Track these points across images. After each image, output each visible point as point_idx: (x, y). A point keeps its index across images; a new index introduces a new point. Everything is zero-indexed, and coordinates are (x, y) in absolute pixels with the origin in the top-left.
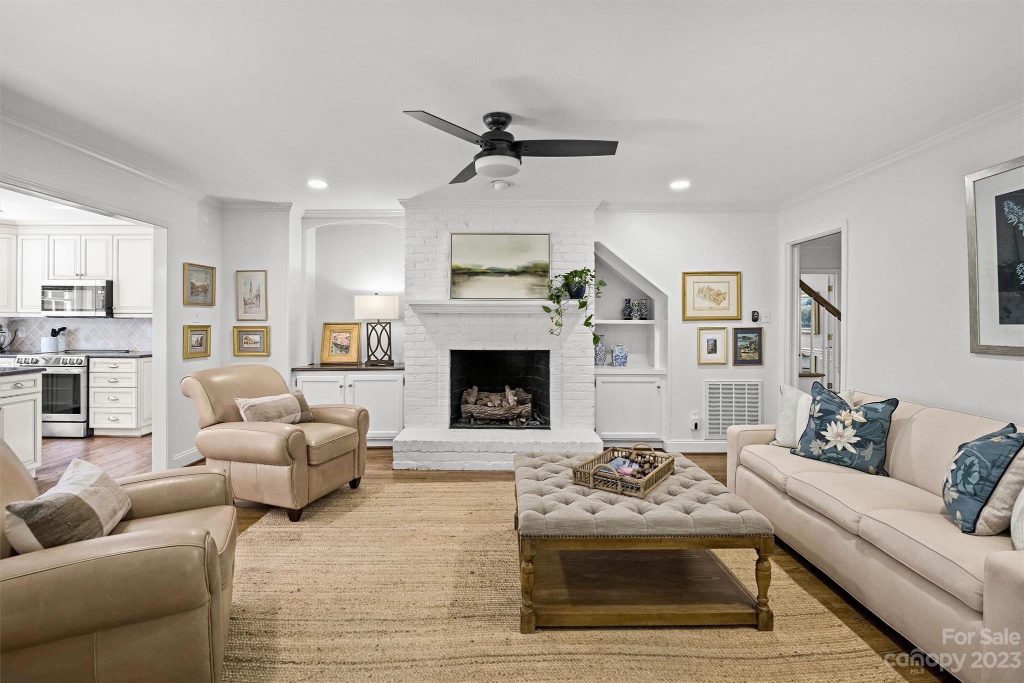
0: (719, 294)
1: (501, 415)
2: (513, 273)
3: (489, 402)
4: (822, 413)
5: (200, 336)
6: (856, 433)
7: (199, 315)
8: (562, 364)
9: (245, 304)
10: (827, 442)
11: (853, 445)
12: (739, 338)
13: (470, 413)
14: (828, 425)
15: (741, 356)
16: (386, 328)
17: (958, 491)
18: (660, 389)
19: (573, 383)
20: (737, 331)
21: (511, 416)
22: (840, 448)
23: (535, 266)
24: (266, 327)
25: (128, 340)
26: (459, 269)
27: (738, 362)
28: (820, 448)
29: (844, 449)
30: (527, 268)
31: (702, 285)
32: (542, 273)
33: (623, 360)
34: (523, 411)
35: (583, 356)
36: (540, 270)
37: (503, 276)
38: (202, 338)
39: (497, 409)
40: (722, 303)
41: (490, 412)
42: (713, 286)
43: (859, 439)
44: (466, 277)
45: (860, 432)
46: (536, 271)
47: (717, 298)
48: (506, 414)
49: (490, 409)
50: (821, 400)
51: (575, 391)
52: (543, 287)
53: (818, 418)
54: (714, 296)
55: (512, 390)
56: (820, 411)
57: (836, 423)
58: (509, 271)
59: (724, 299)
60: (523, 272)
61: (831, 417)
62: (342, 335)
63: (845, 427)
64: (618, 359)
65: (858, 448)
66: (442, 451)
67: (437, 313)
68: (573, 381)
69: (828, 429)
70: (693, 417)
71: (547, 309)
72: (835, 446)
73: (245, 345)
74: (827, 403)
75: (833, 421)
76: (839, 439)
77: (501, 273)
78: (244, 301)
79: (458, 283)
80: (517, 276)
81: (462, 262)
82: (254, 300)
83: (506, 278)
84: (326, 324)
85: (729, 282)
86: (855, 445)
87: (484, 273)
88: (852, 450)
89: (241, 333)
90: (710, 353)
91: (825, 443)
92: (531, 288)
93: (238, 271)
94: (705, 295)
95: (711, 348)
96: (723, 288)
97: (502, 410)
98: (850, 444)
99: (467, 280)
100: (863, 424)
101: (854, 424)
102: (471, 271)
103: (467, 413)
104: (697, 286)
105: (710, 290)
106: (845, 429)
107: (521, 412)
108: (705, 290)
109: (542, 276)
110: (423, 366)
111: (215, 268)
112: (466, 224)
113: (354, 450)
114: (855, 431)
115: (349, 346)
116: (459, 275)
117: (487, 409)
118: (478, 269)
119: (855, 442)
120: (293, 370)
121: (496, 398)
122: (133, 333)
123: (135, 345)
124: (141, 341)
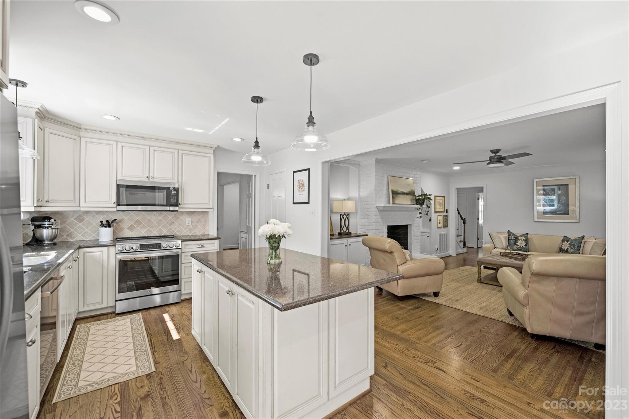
8: (414, 229)
10: (518, 245)
16: (347, 216)
17: (573, 250)
18: (428, 237)
19: (416, 236)
22: (521, 247)
23: (412, 191)
25: (169, 228)
26: (394, 191)
30: (410, 192)
35: (419, 226)
36: (413, 193)
37: (404, 195)
44: (396, 195)
51: (416, 239)
52: (414, 200)
53: (514, 240)
56: (514, 238)
57: (520, 240)
60: (409, 194)
61: (518, 239)
63: (522, 241)
70: (436, 246)
72: (520, 246)
79: (394, 197)
80: (407, 195)
81: (395, 189)
86: (525, 245)
87: (400, 193)
88: (524, 247)
92: (411, 200)
100: (526, 240)
109: (413, 195)
116: (394, 193)
118: (398, 192)
122: (174, 223)
123: (175, 232)
124: (180, 228)
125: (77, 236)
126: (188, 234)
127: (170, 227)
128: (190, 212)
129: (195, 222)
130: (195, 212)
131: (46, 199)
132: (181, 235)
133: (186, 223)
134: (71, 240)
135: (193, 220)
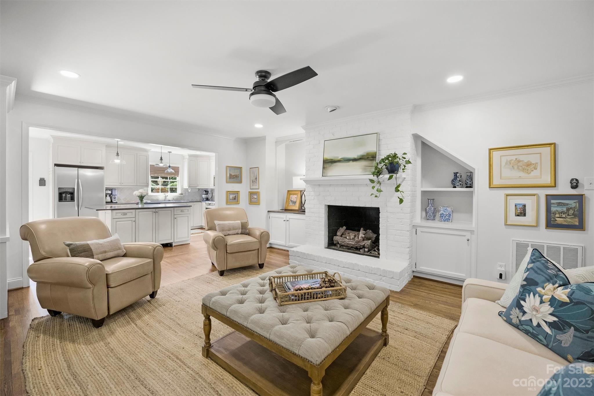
0: (529, 164)
1: (353, 245)
2: (355, 160)
3: (348, 236)
4: (526, 282)
5: (234, 196)
6: (553, 312)
7: (234, 187)
8: (387, 217)
9: (253, 182)
10: (524, 313)
11: (548, 324)
12: (553, 204)
13: (337, 241)
14: (527, 295)
15: (556, 220)
16: (304, 193)
18: (469, 241)
19: (394, 230)
20: (549, 197)
21: (359, 246)
23: (368, 154)
24: (258, 192)
26: (327, 160)
27: (551, 224)
28: (518, 317)
29: (539, 325)
30: (363, 156)
31: (509, 158)
32: (371, 158)
33: (447, 217)
34: (366, 244)
35: (402, 212)
36: (370, 157)
37: (349, 162)
38: (235, 196)
39: (352, 241)
40: (532, 172)
41: (347, 242)
42: (521, 158)
43: (556, 319)
44: (330, 164)
45: (558, 312)
46: (368, 158)
47: (527, 168)
48: (356, 244)
49: (348, 240)
50: (531, 268)
51: (395, 235)
52: (372, 167)
53: (522, 287)
54: (523, 167)
55: (364, 231)
56: (526, 279)
57: (534, 295)
58: (353, 158)
59: (535, 169)
60: (360, 158)
62: (294, 196)
63: (542, 302)
64: (443, 216)
65: (553, 329)
66: (309, 259)
67: (319, 185)
68: (394, 229)
69: (526, 300)
70: (499, 268)
71: (372, 181)
72: (531, 320)
73: (252, 200)
74: (536, 272)
75: (532, 293)
76: (534, 313)
77: (348, 160)
78: (252, 180)
79: (326, 167)
80: (357, 162)
81: (328, 156)
82: (255, 180)
83: (351, 163)
84: (288, 191)
85: (541, 153)
86: (551, 325)
87: (339, 161)
88: (547, 329)
89: (251, 194)
90: (518, 216)
91: (522, 314)
92: (365, 169)
93: (250, 168)
94: (513, 166)
95: (519, 212)
96: (533, 159)
97: (354, 242)
98: (546, 322)
99: (331, 165)
100: (564, 304)
101: (553, 301)
102: (333, 161)
103: (336, 241)
104: (504, 159)
105: (519, 161)
106: (542, 305)
107: (364, 245)
108: (513, 161)
109: (371, 160)
110: (313, 213)
111: (242, 167)
112: (333, 134)
113: (258, 249)
114: (553, 309)
115: (296, 202)
116: (328, 163)
117: (346, 240)
118: (336, 159)
119: (551, 321)
120: (268, 211)
121: (352, 234)
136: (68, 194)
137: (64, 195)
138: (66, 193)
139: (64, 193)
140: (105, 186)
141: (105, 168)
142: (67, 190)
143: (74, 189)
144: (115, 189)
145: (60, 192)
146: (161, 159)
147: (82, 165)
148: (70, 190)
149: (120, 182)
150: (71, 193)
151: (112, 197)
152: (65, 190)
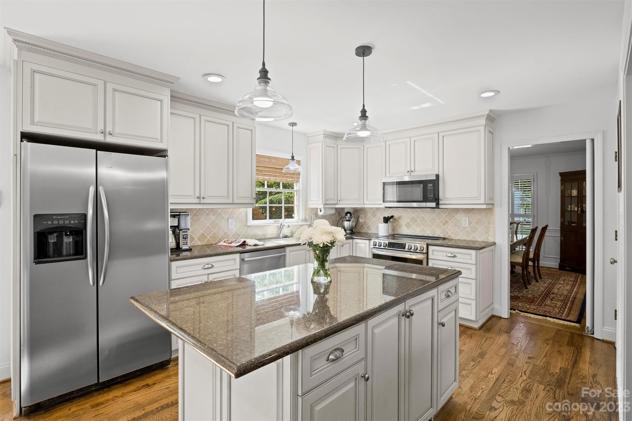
122: (448, 222)
123: (450, 233)
124: (455, 229)
125: (372, 229)
126: (465, 238)
127: (444, 227)
128: (468, 209)
129: (474, 223)
130: (473, 209)
131: (339, 198)
132: (456, 239)
133: (462, 224)
134: (369, 232)
135: (471, 220)
136: (66, 235)
137: (52, 239)
138: (61, 231)
139: (51, 233)
140: (170, 207)
141: (169, 153)
142: (61, 222)
143: (85, 216)
144: (185, 213)
145: (38, 230)
146: (364, 115)
147: (110, 140)
148: (72, 222)
149: (198, 195)
150: (74, 231)
151: (179, 235)
152: (55, 222)
